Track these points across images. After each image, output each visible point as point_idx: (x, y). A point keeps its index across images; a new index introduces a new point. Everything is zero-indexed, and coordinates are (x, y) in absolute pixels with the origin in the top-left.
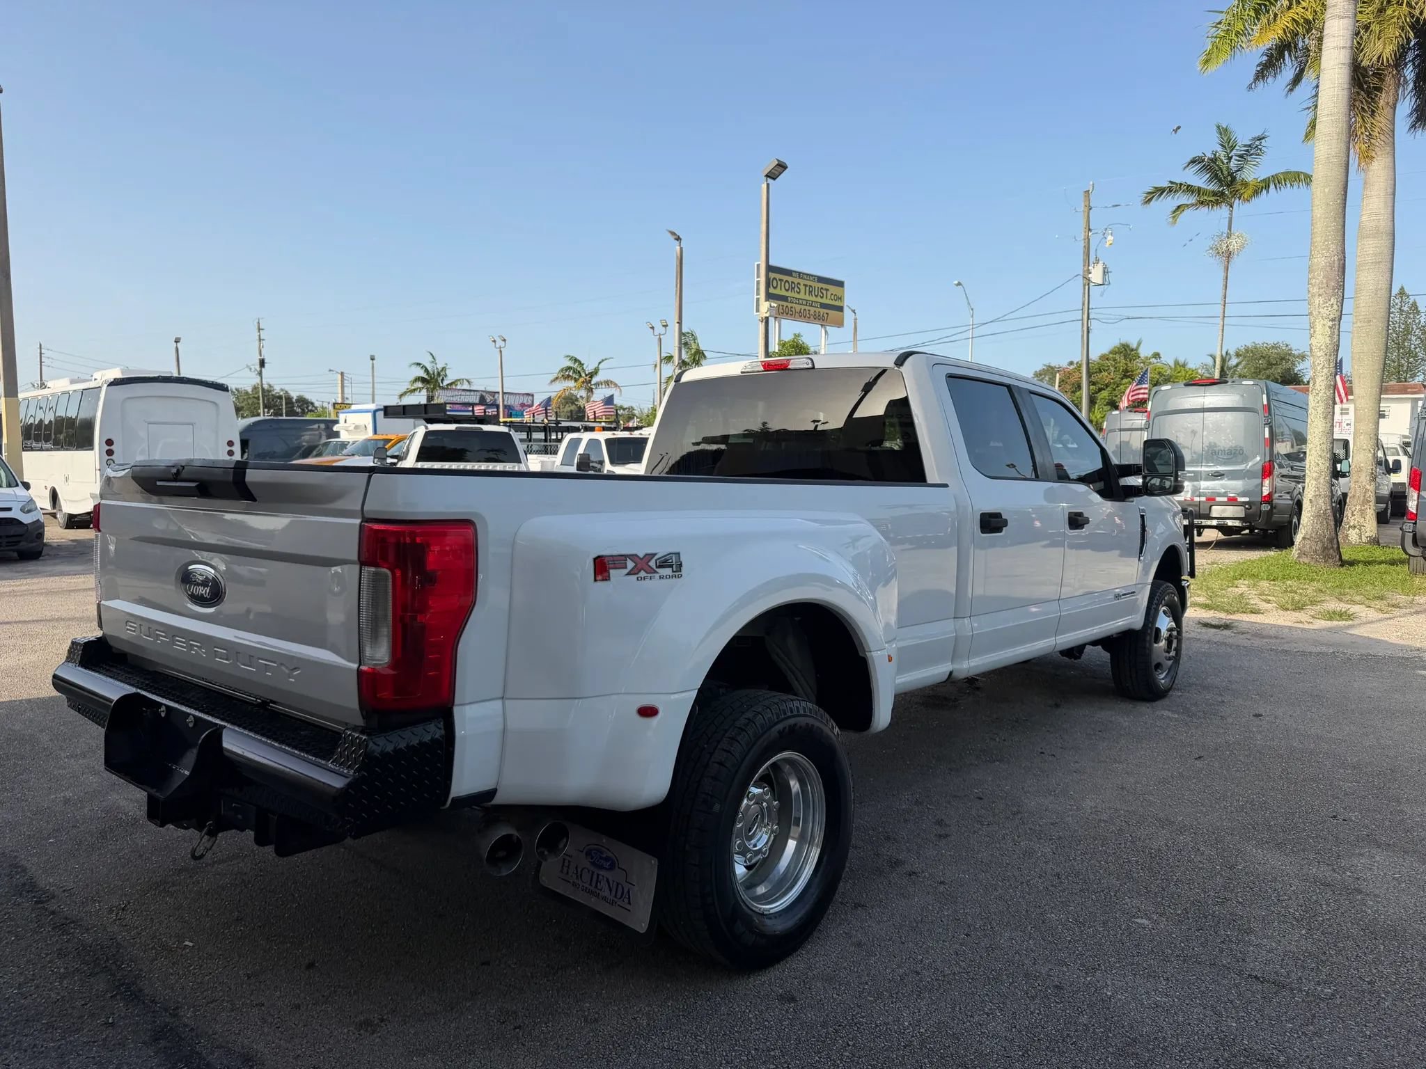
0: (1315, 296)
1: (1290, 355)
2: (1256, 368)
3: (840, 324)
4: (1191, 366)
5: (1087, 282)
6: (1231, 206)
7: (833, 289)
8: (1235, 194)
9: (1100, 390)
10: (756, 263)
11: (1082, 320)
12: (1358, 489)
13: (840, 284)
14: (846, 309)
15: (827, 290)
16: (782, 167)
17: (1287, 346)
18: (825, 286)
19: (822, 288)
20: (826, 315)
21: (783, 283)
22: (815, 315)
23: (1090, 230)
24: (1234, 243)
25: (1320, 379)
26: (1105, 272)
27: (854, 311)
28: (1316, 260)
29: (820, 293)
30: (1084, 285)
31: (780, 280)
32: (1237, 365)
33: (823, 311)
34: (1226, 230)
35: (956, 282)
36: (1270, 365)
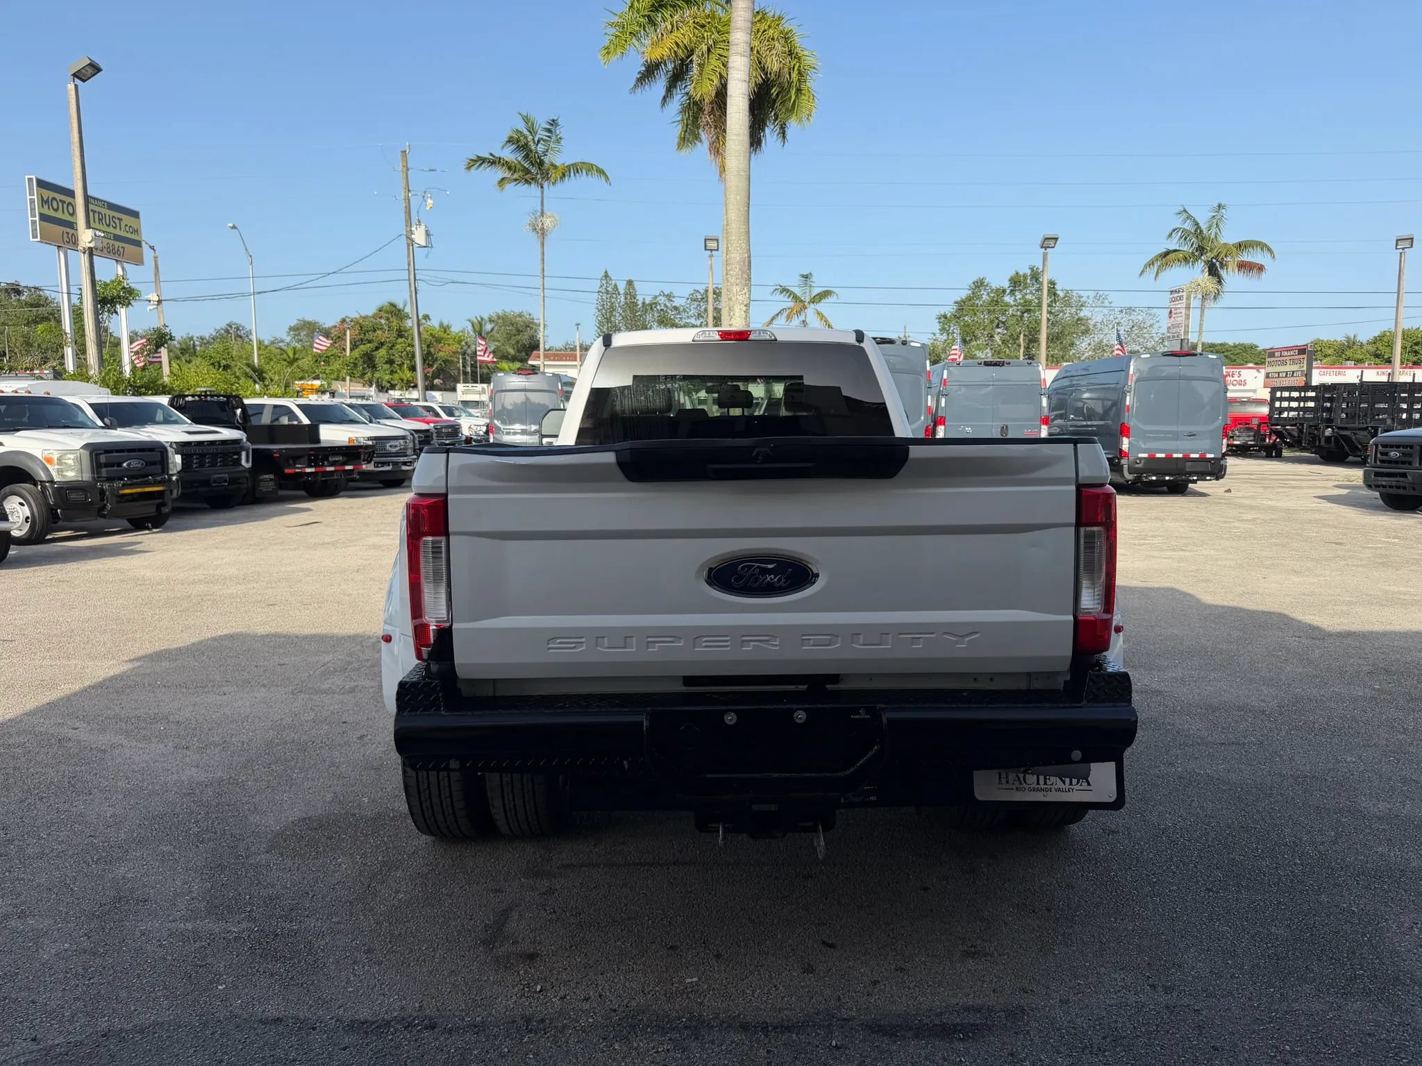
0: (733, 285)
1: (532, 323)
2: (508, 334)
3: (139, 261)
4: (455, 329)
5: (411, 242)
6: (542, 187)
7: (127, 220)
8: (546, 176)
9: (377, 348)
10: (27, 177)
11: (409, 280)
13: (135, 214)
14: (143, 244)
15: (120, 220)
16: (95, 68)
17: (530, 315)
18: (117, 215)
19: (113, 217)
20: (121, 250)
21: (65, 206)
22: (109, 248)
23: (409, 191)
24: (548, 222)
26: (428, 234)
27: (152, 248)
28: (733, 255)
29: (112, 223)
30: (408, 245)
31: (60, 201)
32: (492, 329)
33: (117, 244)
34: (539, 208)
35: (231, 225)
36: (519, 331)
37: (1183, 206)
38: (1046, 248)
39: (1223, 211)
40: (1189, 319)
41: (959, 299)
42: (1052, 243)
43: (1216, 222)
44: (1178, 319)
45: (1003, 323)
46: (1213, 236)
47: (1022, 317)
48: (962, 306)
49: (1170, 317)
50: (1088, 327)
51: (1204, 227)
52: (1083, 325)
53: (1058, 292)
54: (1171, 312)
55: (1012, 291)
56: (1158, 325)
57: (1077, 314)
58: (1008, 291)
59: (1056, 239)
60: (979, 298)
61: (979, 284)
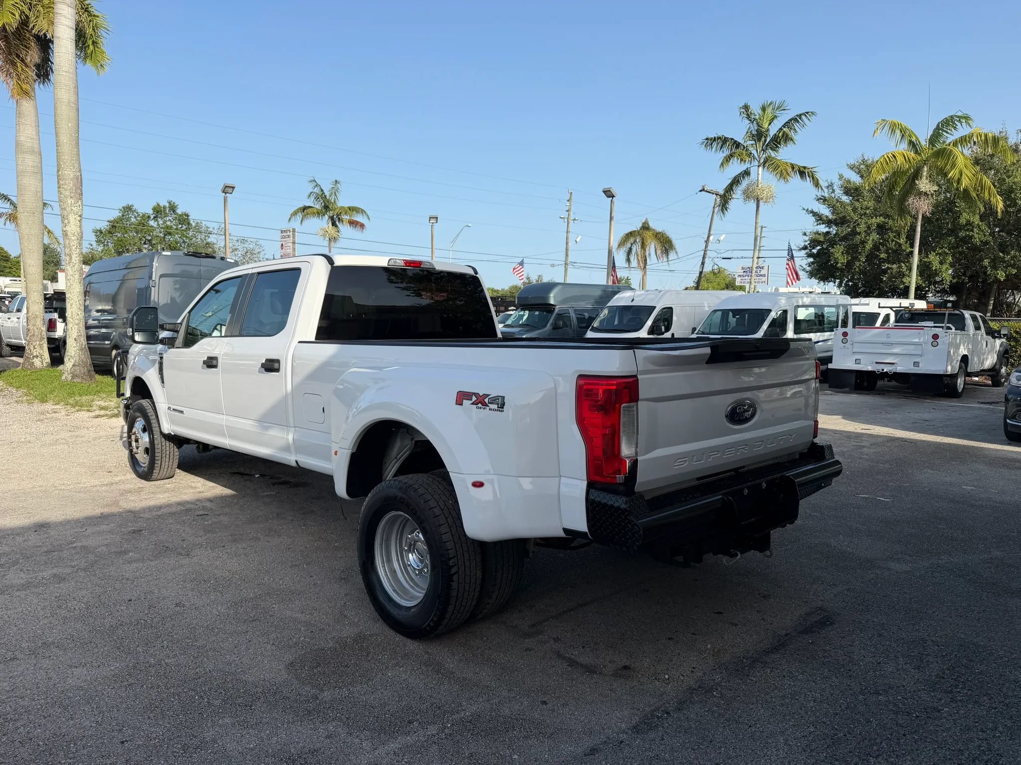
0: (67, 197)
12: (36, 330)
25: (75, 255)
28: (66, 172)
37: (313, 177)
38: (226, 193)
39: (339, 185)
40: (295, 251)
41: (112, 219)
42: (230, 190)
43: (335, 191)
44: (288, 251)
45: (149, 240)
46: (333, 201)
47: (164, 238)
48: (114, 226)
49: (282, 249)
50: (213, 249)
51: (327, 194)
52: (211, 248)
53: (191, 222)
54: (282, 245)
55: (154, 218)
56: (264, 252)
57: (205, 240)
58: (152, 217)
59: (233, 188)
60: (128, 219)
61: (128, 209)
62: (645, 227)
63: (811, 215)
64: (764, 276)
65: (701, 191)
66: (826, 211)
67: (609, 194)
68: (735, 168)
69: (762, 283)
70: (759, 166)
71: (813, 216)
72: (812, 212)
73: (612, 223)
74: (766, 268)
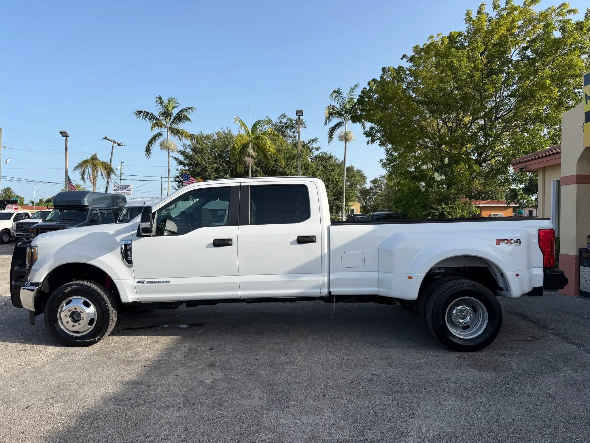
62: (94, 158)
63: (175, 159)
64: (130, 190)
65: (104, 139)
66: (181, 158)
67: (64, 134)
68: (157, 130)
69: (129, 194)
70: (168, 132)
71: (176, 160)
72: (175, 158)
73: (68, 153)
74: (131, 186)
